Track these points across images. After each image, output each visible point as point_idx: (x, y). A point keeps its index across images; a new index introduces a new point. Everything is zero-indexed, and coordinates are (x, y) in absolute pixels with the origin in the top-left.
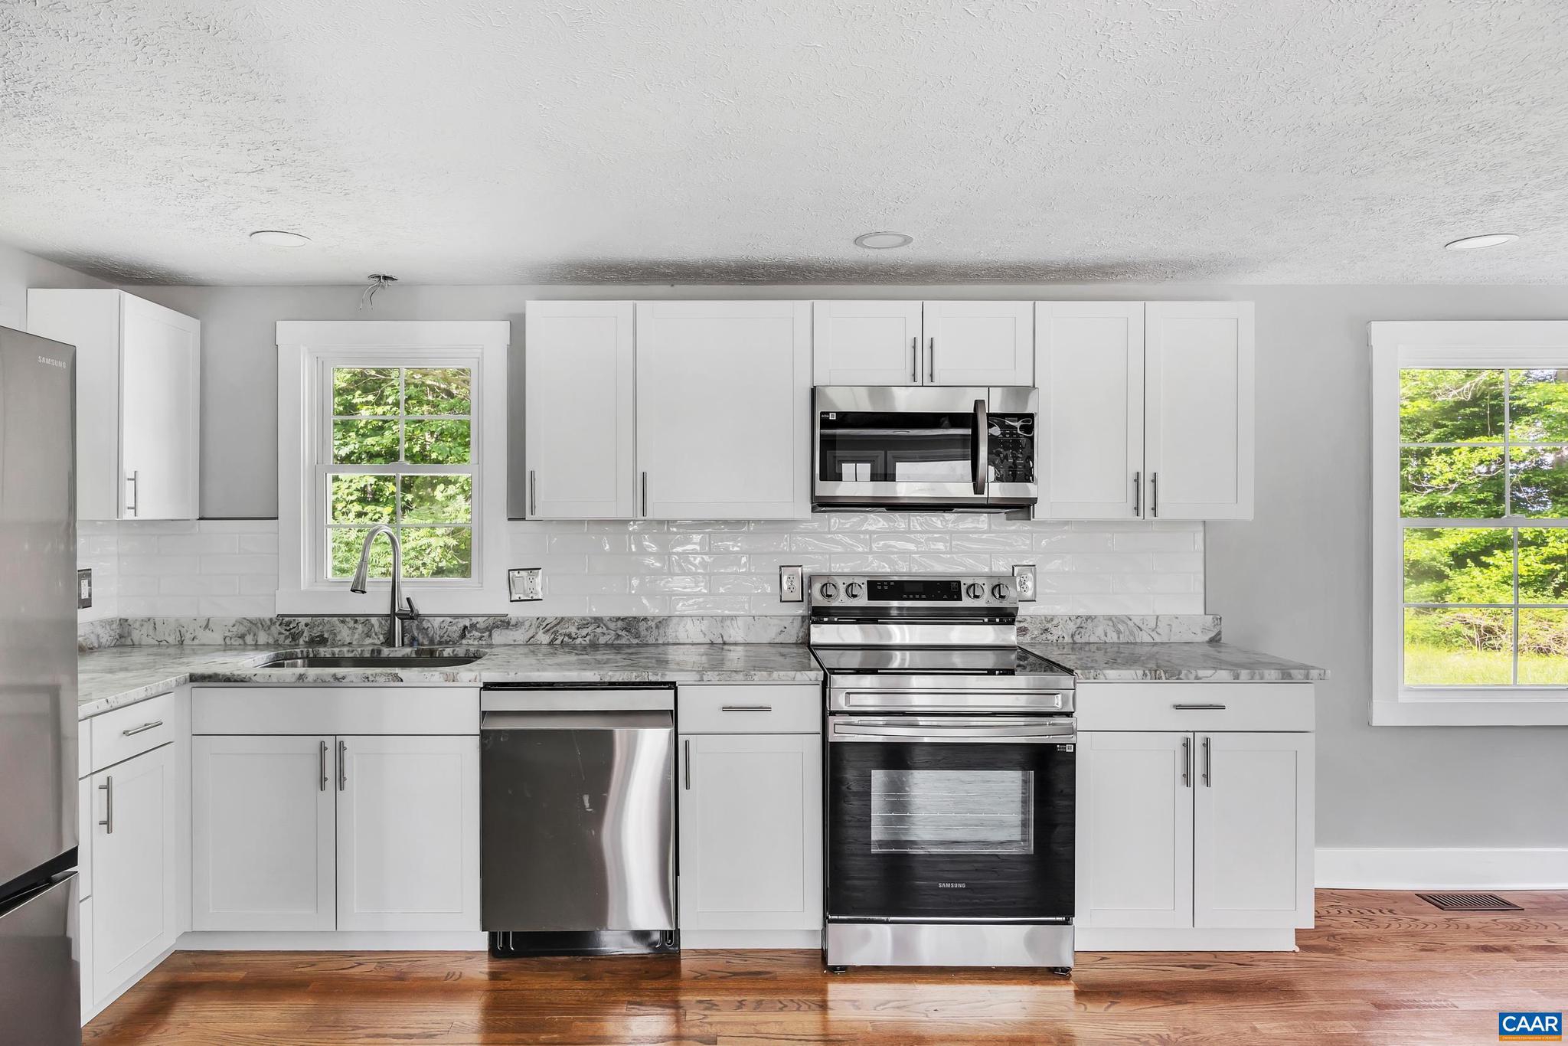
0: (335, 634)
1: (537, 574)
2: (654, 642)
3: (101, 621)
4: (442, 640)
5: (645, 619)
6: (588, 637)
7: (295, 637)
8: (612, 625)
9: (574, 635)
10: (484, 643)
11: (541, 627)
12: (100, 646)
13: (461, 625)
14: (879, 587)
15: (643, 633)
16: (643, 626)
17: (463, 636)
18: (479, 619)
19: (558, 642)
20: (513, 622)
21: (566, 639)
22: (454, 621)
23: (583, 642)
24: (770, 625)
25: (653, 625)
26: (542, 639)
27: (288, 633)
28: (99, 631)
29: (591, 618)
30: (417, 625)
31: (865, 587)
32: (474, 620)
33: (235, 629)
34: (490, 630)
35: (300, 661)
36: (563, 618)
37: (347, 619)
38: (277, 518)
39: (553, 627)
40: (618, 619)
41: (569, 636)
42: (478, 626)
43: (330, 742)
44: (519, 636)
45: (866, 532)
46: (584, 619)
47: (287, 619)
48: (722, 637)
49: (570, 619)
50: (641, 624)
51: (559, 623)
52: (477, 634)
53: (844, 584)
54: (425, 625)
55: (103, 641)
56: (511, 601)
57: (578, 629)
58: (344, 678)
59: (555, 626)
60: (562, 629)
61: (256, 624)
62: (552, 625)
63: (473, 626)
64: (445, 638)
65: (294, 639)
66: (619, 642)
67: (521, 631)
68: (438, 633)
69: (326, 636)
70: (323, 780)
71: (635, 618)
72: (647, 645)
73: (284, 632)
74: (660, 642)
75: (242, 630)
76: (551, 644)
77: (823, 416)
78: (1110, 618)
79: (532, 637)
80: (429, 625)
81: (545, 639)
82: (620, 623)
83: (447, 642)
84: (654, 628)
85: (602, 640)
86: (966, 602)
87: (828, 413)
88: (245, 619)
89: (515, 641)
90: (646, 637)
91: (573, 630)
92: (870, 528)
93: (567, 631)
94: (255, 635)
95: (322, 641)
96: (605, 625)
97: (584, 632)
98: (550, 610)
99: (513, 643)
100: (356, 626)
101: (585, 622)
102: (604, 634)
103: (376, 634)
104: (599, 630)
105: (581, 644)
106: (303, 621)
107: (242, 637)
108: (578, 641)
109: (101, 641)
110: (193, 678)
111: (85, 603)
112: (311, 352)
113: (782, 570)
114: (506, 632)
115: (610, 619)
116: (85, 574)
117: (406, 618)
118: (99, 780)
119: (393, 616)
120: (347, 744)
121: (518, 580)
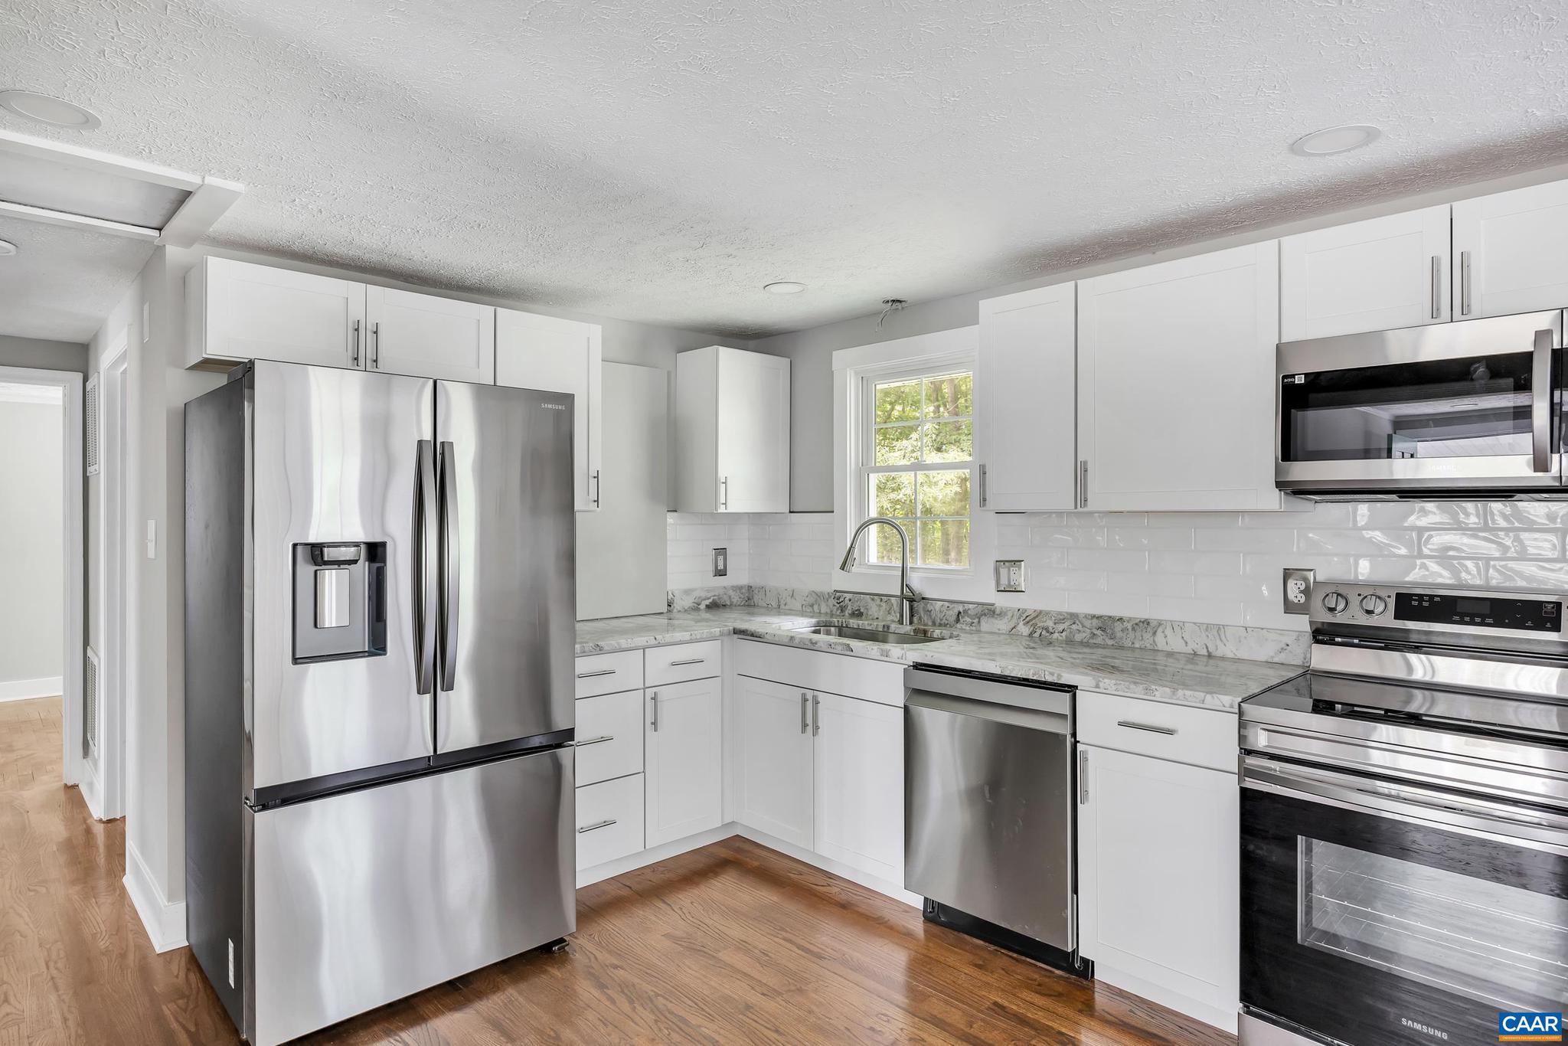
0: (867, 609)
1: (1020, 568)
2: (1130, 645)
3: (733, 587)
4: (942, 622)
5: (1120, 619)
6: (1064, 634)
7: (843, 609)
8: (1088, 623)
9: (1051, 630)
10: (974, 628)
11: (1022, 619)
12: (731, 605)
13: (956, 611)
14: (1414, 603)
15: (1119, 634)
16: (1118, 626)
17: (958, 620)
18: (971, 606)
19: (1037, 635)
20: (998, 612)
21: (1044, 633)
22: (951, 606)
23: (1060, 638)
24: (1266, 640)
25: (1130, 628)
26: (1023, 630)
27: (838, 605)
28: (731, 593)
29: (1067, 613)
30: (924, 607)
31: (1392, 603)
32: (967, 606)
33: (807, 599)
34: (979, 616)
35: (833, 629)
36: (1041, 612)
37: (876, 597)
38: (833, 512)
39: (1031, 620)
40: (1094, 617)
41: (1047, 629)
42: (969, 612)
43: (809, 695)
44: (1003, 625)
45: (1413, 528)
46: (1060, 613)
47: (838, 594)
48: (1207, 648)
49: (1047, 613)
50: (1116, 624)
51: (1037, 616)
52: (969, 620)
53: (1359, 595)
54: (930, 607)
55: (735, 601)
56: (998, 591)
57: (1055, 624)
58: (816, 643)
59: (1034, 618)
60: (1040, 622)
61: (819, 597)
62: (1032, 617)
63: (965, 611)
64: (944, 621)
65: (842, 611)
66: (1094, 641)
67: (1005, 620)
68: (939, 616)
69: (862, 611)
70: (804, 725)
71: (1111, 617)
72: (1122, 648)
73: (836, 604)
74: (1137, 646)
75: (811, 600)
76: (1031, 635)
77: (1286, 380)
79: (1014, 627)
80: (932, 608)
81: (1024, 630)
82: (1095, 621)
83: (945, 625)
84: (1130, 630)
85: (1078, 637)
87: (1293, 376)
88: (813, 591)
89: (999, 630)
90: (1121, 638)
91: (1050, 624)
92: (1419, 523)
93: (1045, 624)
94: (819, 605)
95: (858, 614)
96: (1080, 622)
97: (1061, 627)
98: (1030, 602)
99: (997, 631)
100: (881, 603)
101: (1062, 617)
102: (1080, 631)
103: (895, 612)
104: (1074, 627)
105: (1057, 639)
106: (848, 596)
107: (812, 606)
108: (1056, 635)
109: (733, 600)
110: (736, 632)
111: (721, 573)
112: (856, 373)
113: (1287, 574)
114: (991, 620)
115: (1086, 616)
116: (721, 552)
117: (911, 601)
118: (650, 693)
119: (903, 597)
120: (821, 697)
121: (1003, 571)
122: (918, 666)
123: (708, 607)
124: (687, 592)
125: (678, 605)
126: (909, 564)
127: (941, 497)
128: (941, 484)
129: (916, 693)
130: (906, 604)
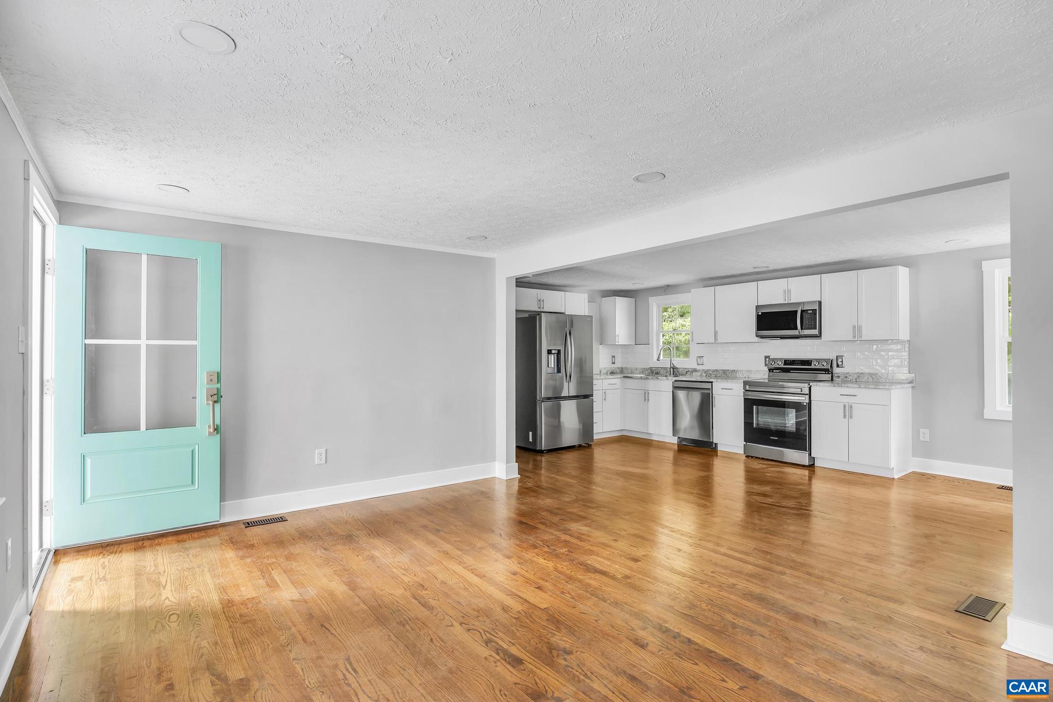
0: (660, 370)
1: (703, 358)
2: (729, 374)
3: (617, 367)
5: (728, 370)
7: (652, 373)
10: (691, 375)
13: (686, 370)
14: (787, 362)
15: (726, 372)
17: (686, 373)
18: (690, 368)
19: (708, 376)
20: (697, 370)
21: (708, 373)
22: (684, 368)
24: (760, 372)
28: (617, 369)
29: (715, 370)
30: (677, 369)
31: (783, 362)
33: (641, 370)
34: (692, 372)
37: (663, 368)
38: (650, 345)
43: (646, 392)
46: (713, 370)
47: (652, 368)
48: (748, 376)
49: (710, 370)
51: (707, 370)
52: (689, 373)
54: (679, 370)
56: (697, 365)
58: (646, 378)
61: (647, 369)
63: (689, 370)
64: (683, 372)
66: (720, 374)
67: (699, 372)
68: (681, 371)
70: (645, 400)
72: (727, 375)
73: (651, 370)
74: (731, 374)
76: (706, 376)
77: (758, 314)
78: (869, 374)
79: (702, 372)
81: (704, 375)
82: (722, 371)
83: (683, 375)
85: (717, 374)
86: (813, 367)
88: (643, 368)
89: (698, 375)
91: (711, 373)
94: (647, 371)
95: (657, 374)
97: (713, 373)
98: (705, 367)
100: (665, 369)
103: (668, 370)
105: (713, 376)
107: (643, 372)
109: (617, 372)
110: (624, 377)
111: (614, 363)
112: (656, 304)
113: (766, 357)
114: (696, 373)
115: (720, 370)
116: (613, 357)
117: (673, 369)
118: (604, 391)
119: (671, 367)
120: (649, 392)
121: (699, 360)
122: (676, 381)
123: (610, 373)
124: (605, 368)
125: (603, 372)
126: (672, 359)
127: (683, 340)
128: (683, 334)
129: (675, 388)
130: (672, 369)
